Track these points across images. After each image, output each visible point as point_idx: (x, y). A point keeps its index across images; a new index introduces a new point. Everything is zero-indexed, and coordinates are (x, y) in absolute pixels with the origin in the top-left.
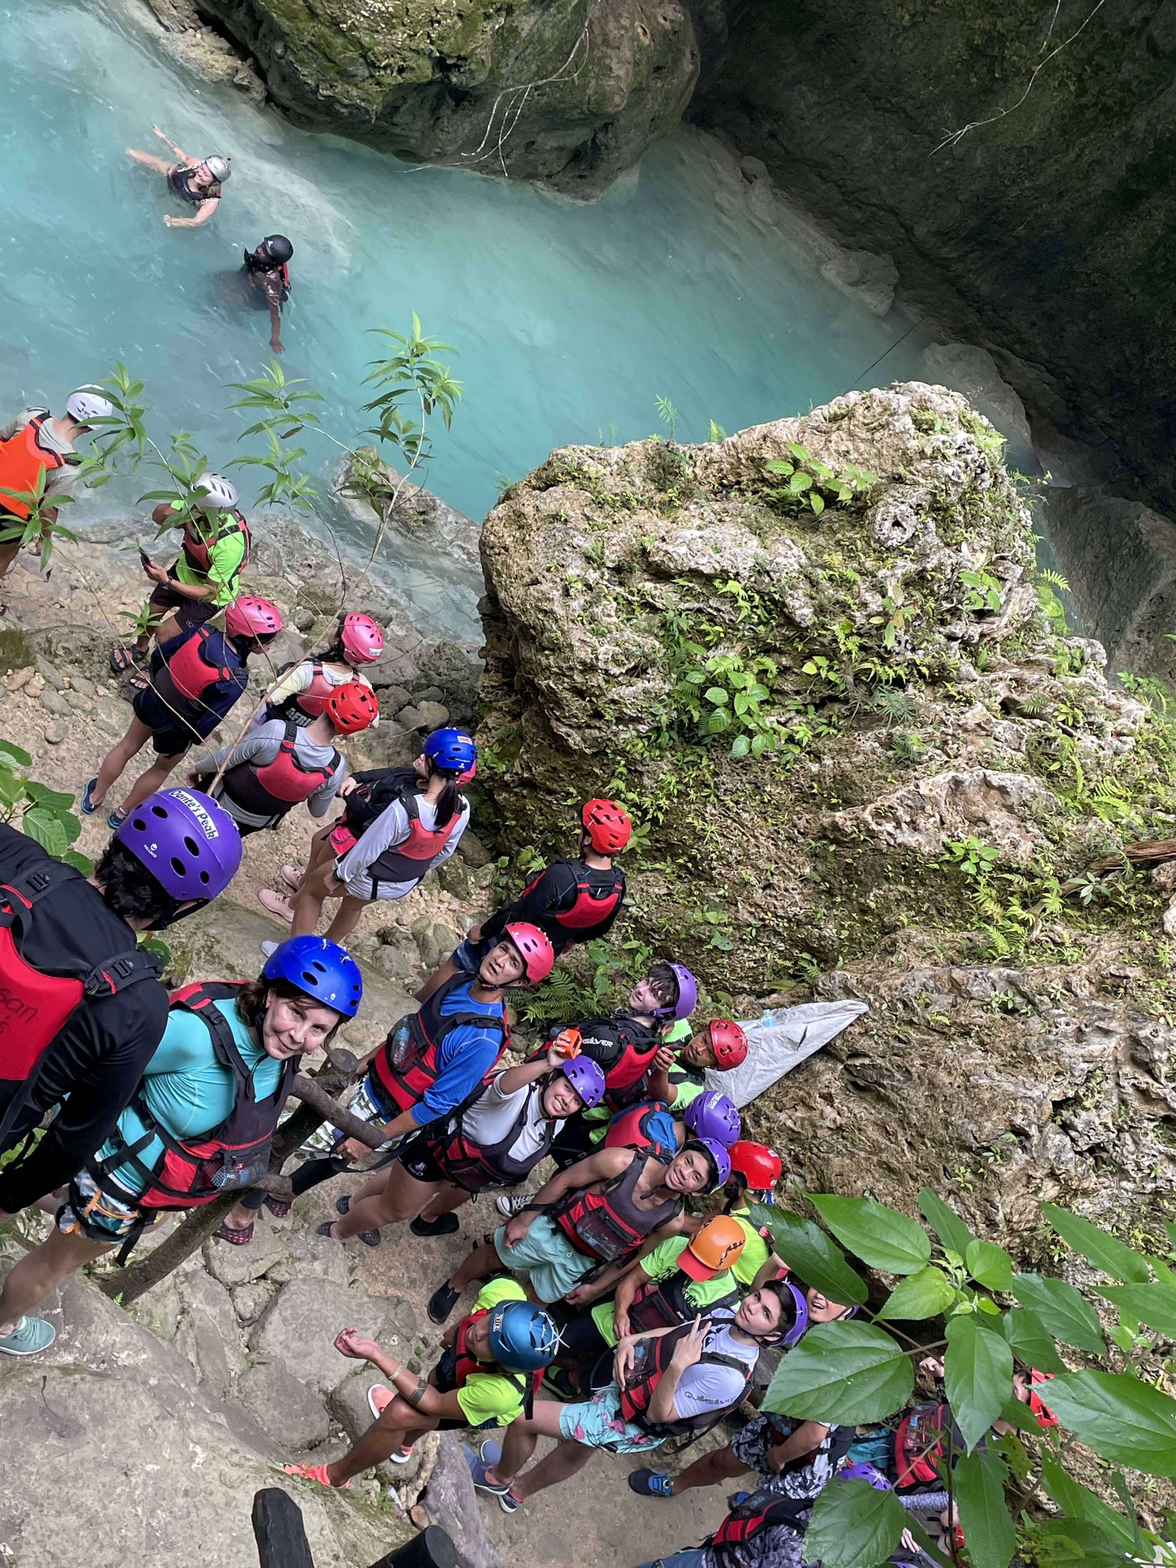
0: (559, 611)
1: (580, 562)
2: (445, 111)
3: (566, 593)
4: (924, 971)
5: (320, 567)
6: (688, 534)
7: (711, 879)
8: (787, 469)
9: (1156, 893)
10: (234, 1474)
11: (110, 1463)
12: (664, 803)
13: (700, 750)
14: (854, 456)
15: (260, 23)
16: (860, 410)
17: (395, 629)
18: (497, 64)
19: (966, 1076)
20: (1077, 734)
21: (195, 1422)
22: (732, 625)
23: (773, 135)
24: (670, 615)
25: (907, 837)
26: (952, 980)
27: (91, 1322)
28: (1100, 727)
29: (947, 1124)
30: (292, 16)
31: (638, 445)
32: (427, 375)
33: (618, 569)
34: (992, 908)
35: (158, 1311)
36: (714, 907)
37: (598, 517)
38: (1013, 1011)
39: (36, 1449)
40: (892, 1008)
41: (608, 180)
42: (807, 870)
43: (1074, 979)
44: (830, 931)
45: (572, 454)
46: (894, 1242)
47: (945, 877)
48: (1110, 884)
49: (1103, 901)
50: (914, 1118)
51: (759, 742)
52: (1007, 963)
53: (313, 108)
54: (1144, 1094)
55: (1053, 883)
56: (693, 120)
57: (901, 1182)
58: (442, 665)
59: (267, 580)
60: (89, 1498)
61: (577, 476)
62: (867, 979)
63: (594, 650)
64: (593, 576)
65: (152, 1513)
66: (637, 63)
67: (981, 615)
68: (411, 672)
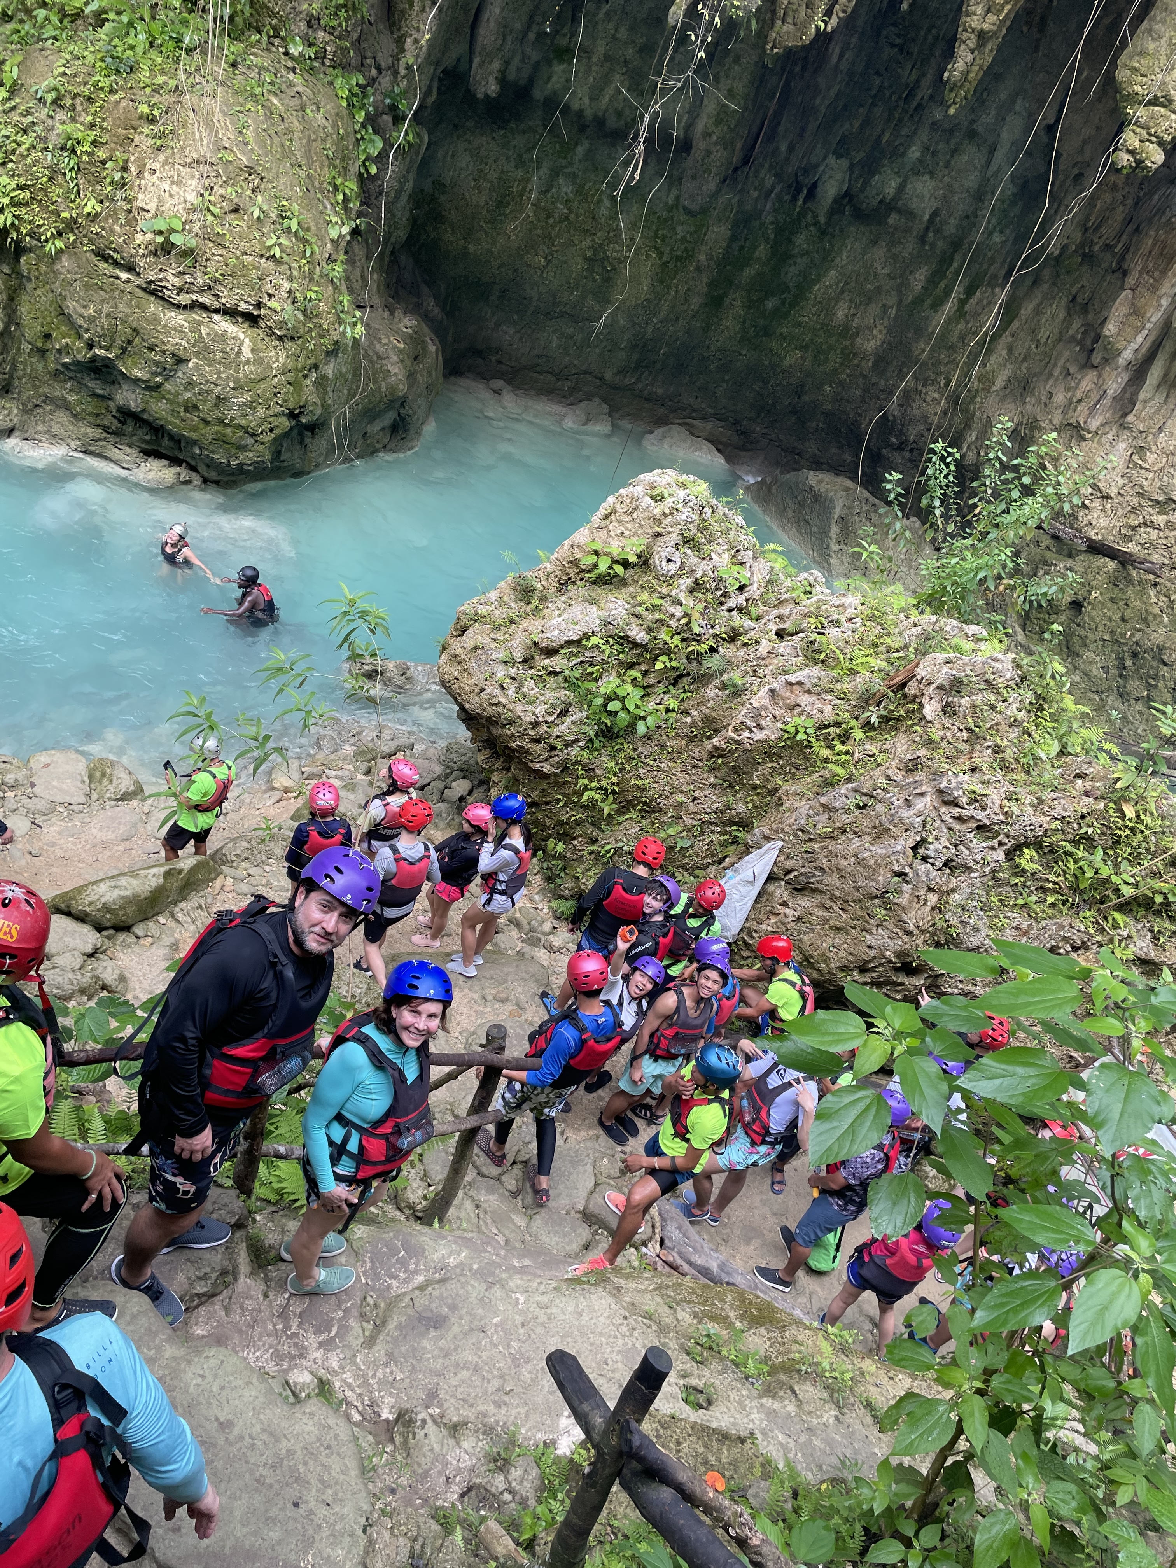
0: (503, 700)
1: (502, 667)
2: (307, 440)
3: (502, 687)
4: (804, 807)
5: (360, 733)
6: (555, 622)
7: (661, 810)
8: (592, 559)
9: (913, 701)
10: (545, 1299)
11: (471, 1330)
12: (614, 780)
13: (620, 740)
14: (627, 533)
15: (179, 441)
16: (618, 506)
17: (419, 748)
18: (324, 401)
19: (856, 856)
20: (827, 631)
21: (510, 1278)
22: (604, 662)
23: (499, 362)
24: (567, 673)
25: (759, 735)
26: (822, 805)
27: (424, 1250)
28: (838, 620)
29: (857, 889)
30: (195, 429)
31: (503, 584)
32: (363, 614)
33: (525, 661)
34: (825, 753)
35: (463, 1214)
36: (670, 825)
37: (500, 636)
38: (865, 806)
39: (426, 1343)
40: (796, 836)
41: (418, 433)
42: (712, 780)
43: (890, 772)
44: (741, 808)
45: (468, 607)
46: (842, 1030)
47: (791, 747)
48: (885, 709)
49: (885, 719)
50: (837, 893)
51: (650, 721)
52: (849, 780)
53: (233, 474)
54: (959, 819)
55: (853, 723)
56: (451, 374)
57: (847, 933)
58: (454, 756)
59: (333, 757)
60: (468, 1356)
61: (477, 618)
62: (774, 826)
63: (533, 713)
64: (513, 671)
65: (509, 1346)
66: (402, 361)
67: (741, 589)
68: (438, 769)
